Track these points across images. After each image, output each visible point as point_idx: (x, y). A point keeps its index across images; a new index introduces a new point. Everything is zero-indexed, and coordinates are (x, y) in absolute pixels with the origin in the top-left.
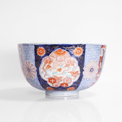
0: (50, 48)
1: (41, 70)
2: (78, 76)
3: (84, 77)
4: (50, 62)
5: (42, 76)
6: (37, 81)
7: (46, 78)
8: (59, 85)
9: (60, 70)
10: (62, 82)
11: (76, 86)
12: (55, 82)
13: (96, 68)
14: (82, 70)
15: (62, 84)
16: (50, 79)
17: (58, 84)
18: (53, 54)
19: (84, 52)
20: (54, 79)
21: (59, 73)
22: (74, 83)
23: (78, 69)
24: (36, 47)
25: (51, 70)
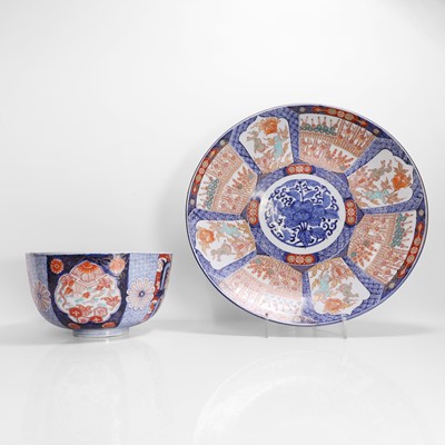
0: (71, 261)
1: (57, 296)
2: (118, 305)
3: (129, 305)
4: (72, 283)
5: (60, 305)
6: (52, 313)
7: (65, 309)
8: (87, 320)
9: (87, 295)
10: (92, 315)
11: (115, 320)
12: (80, 315)
13: (151, 290)
14: (124, 295)
15: (93, 318)
16: (72, 310)
17: (86, 318)
18: (76, 269)
19: (127, 266)
20: (78, 310)
21: (86, 300)
22: (112, 316)
23: (117, 293)
24: (50, 258)
25: (72, 296)
